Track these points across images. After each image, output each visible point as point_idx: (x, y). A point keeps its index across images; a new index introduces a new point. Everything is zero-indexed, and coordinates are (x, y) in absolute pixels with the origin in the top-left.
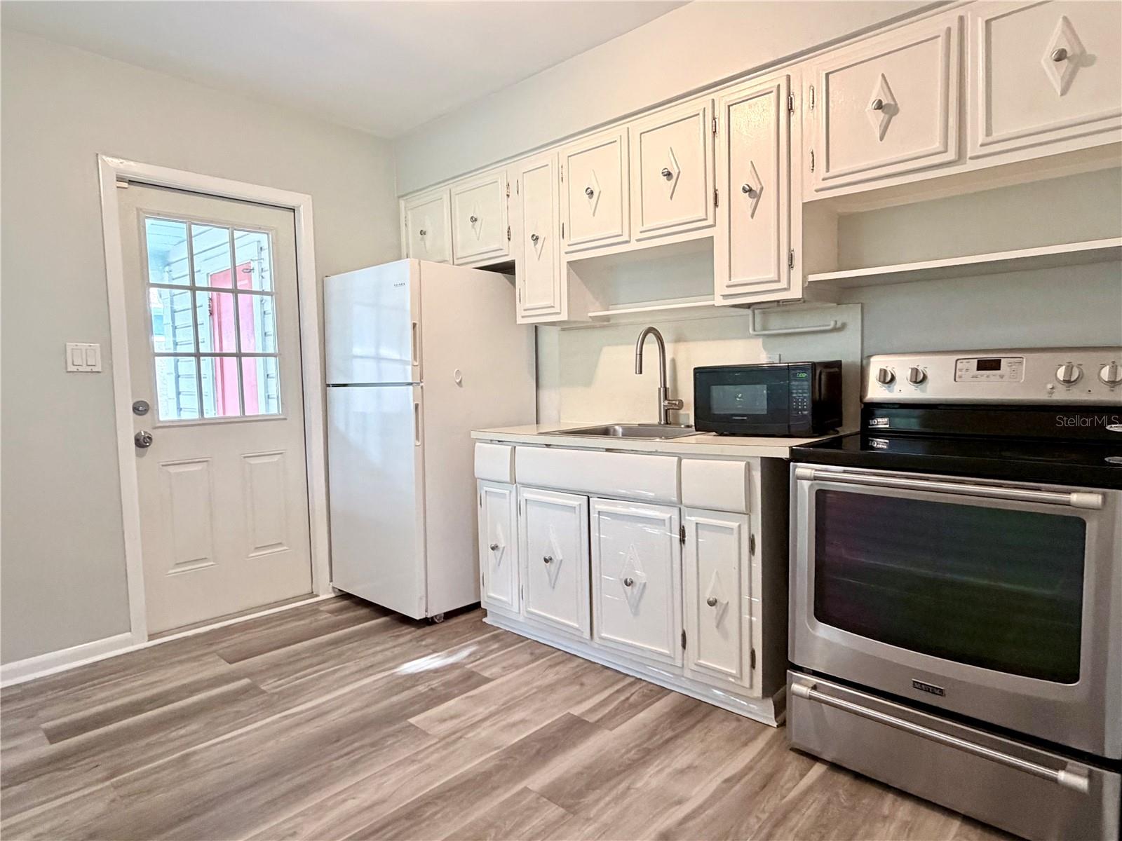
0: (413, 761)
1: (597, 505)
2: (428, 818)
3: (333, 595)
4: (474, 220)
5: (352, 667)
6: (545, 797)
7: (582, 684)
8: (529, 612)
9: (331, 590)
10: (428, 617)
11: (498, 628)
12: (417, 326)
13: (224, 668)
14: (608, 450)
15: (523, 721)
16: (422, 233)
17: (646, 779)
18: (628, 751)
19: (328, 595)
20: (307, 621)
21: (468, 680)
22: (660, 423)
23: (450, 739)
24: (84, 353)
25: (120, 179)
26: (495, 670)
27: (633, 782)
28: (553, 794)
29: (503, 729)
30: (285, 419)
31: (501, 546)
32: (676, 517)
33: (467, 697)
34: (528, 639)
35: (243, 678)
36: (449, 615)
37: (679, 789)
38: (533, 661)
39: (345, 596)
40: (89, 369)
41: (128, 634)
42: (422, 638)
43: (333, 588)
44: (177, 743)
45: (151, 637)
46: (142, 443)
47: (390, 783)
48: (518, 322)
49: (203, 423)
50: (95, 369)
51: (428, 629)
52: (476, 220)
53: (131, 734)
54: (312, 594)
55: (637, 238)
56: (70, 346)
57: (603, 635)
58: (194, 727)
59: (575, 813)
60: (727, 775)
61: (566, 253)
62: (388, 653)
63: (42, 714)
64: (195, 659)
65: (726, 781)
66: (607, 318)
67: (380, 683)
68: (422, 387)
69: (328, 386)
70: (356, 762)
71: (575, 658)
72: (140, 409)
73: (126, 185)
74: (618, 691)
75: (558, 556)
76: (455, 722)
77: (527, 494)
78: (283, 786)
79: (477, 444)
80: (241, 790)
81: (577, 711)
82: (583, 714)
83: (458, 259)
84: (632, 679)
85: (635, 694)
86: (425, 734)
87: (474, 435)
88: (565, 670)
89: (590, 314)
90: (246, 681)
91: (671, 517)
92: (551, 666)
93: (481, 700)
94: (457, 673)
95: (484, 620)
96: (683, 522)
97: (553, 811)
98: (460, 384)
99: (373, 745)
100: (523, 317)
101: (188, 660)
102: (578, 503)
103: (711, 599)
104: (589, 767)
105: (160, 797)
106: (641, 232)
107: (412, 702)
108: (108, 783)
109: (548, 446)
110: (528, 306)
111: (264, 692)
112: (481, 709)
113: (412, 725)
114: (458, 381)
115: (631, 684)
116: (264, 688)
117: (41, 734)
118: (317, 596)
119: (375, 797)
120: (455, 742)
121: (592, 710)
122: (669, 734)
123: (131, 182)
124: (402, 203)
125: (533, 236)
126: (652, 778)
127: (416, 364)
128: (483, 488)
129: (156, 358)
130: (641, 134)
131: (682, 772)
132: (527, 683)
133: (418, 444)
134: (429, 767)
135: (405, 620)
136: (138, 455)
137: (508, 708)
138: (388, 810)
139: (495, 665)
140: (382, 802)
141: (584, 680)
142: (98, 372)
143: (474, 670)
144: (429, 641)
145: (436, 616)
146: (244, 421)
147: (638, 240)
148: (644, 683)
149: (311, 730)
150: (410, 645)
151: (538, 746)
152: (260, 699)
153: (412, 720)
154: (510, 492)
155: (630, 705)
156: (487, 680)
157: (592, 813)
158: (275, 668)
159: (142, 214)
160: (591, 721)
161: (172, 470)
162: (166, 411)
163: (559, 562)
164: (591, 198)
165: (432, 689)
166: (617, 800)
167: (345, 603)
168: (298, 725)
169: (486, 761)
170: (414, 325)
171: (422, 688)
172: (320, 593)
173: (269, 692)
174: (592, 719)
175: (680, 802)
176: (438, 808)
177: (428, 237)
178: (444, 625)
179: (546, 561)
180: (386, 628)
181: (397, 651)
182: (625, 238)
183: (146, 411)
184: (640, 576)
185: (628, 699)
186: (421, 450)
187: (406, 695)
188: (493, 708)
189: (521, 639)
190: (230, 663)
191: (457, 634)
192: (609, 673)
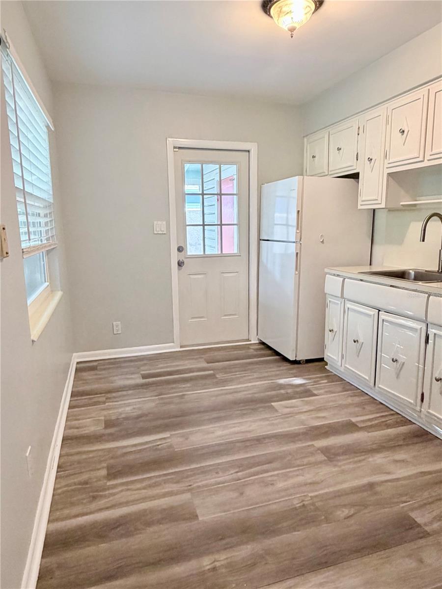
0: (268, 420)
1: (383, 316)
2: (265, 443)
3: (258, 342)
4: (339, 149)
5: (256, 375)
6: (320, 450)
7: (364, 408)
8: (345, 367)
9: (257, 339)
10: (297, 360)
11: (332, 372)
12: (300, 212)
13: (205, 365)
14: (391, 286)
15: (324, 417)
16: (314, 157)
17: (375, 458)
18: (373, 444)
19: (254, 341)
20: (243, 352)
21: (306, 393)
22: (438, 271)
23: (286, 416)
24: (160, 226)
25: (175, 148)
26: (322, 391)
27: (369, 458)
28: (325, 451)
29: (312, 418)
30: (240, 256)
31: (335, 330)
32: (424, 328)
33: (302, 401)
34: (345, 380)
35: (211, 370)
36: (308, 361)
37: (392, 468)
38: (344, 391)
39: (263, 343)
40: (161, 232)
41: (173, 344)
42: (291, 369)
43: (258, 339)
44: (181, 389)
45: (181, 347)
46: (180, 264)
47: (254, 426)
48: (359, 208)
49: (205, 257)
50: (164, 232)
51: (296, 366)
52: (340, 149)
53: (168, 382)
54: (248, 340)
55: (428, 159)
56: (155, 222)
57: (380, 386)
58: (188, 385)
59: (331, 461)
60: (423, 470)
61: (387, 168)
62: (273, 373)
63: (142, 368)
64: (196, 359)
65: (422, 473)
66: (415, 205)
67: (266, 385)
68: (301, 244)
69: (261, 240)
70: (244, 414)
71: (367, 395)
72: (180, 249)
73: (177, 150)
74: (382, 416)
75: (361, 341)
76: (292, 409)
77: (349, 305)
78: (215, 415)
79: (327, 276)
80: (199, 412)
81: (354, 420)
82: (357, 422)
83: (330, 171)
84: (395, 413)
85: (391, 420)
86: (276, 411)
87: (326, 270)
88: (357, 400)
89: (401, 203)
90: (212, 372)
91: (421, 328)
92: (351, 396)
93: (308, 403)
94: (302, 388)
95: (326, 367)
96: (428, 332)
97: (321, 457)
98: (322, 242)
99: (252, 409)
100: (361, 205)
101: (193, 359)
102: (373, 313)
103: (438, 378)
104: (349, 445)
105: (172, 406)
106: (431, 155)
107: (277, 396)
108: (157, 397)
109: (361, 280)
110: (364, 199)
111: (217, 378)
112: (306, 407)
113: (272, 406)
114: (321, 240)
115: (392, 415)
116: (217, 376)
117: (140, 376)
118: (250, 341)
119: (248, 429)
120: (288, 417)
121: (363, 421)
122: (401, 443)
123: (179, 148)
124: (305, 139)
125: (369, 158)
126: (379, 459)
127: (298, 231)
128: (329, 299)
129: (187, 227)
130: (436, 93)
131: (396, 461)
132: (335, 401)
133: (297, 273)
134: (273, 424)
135: (285, 359)
136: (179, 269)
137: (319, 410)
138: (249, 436)
139: (321, 389)
140: (249, 432)
141: (366, 407)
142: (165, 234)
143: (311, 389)
144: (294, 371)
145: (301, 360)
146: (222, 256)
147: (428, 160)
148: (400, 416)
149: (230, 397)
150: (285, 371)
151: (327, 429)
152: (215, 380)
153: (273, 404)
154: (341, 303)
155: (386, 424)
156: (315, 395)
157: (340, 464)
158: (224, 370)
159: (183, 162)
160: (360, 426)
161: (192, 276)
162: (191, 251)
163: (361, 343)
164: (402, 135)
165: (287, 393)
166: (356, 462)
167: (262, 346)
168: (226, 394)
169: (300, 429)
170: (298, 212)
171: (282, 391)
172: (252, 340)
173: (220, 378)
174: (360, 425)
175: (389, 473)
176: (271, 441)
177: (316, 159)
178: (304, 365)
179: (355, 342)
180: (275, 361)
181: (278, 372)
182: (421, 159)
183: (183, 250)
184: (402, 358)
185: (386, 421)
186: (298, 276)
187: (274, 393)
188: (312, 408)
189: (342, 380)
190: (208, 363)
191: (309, 371)
192: (381, 406)
